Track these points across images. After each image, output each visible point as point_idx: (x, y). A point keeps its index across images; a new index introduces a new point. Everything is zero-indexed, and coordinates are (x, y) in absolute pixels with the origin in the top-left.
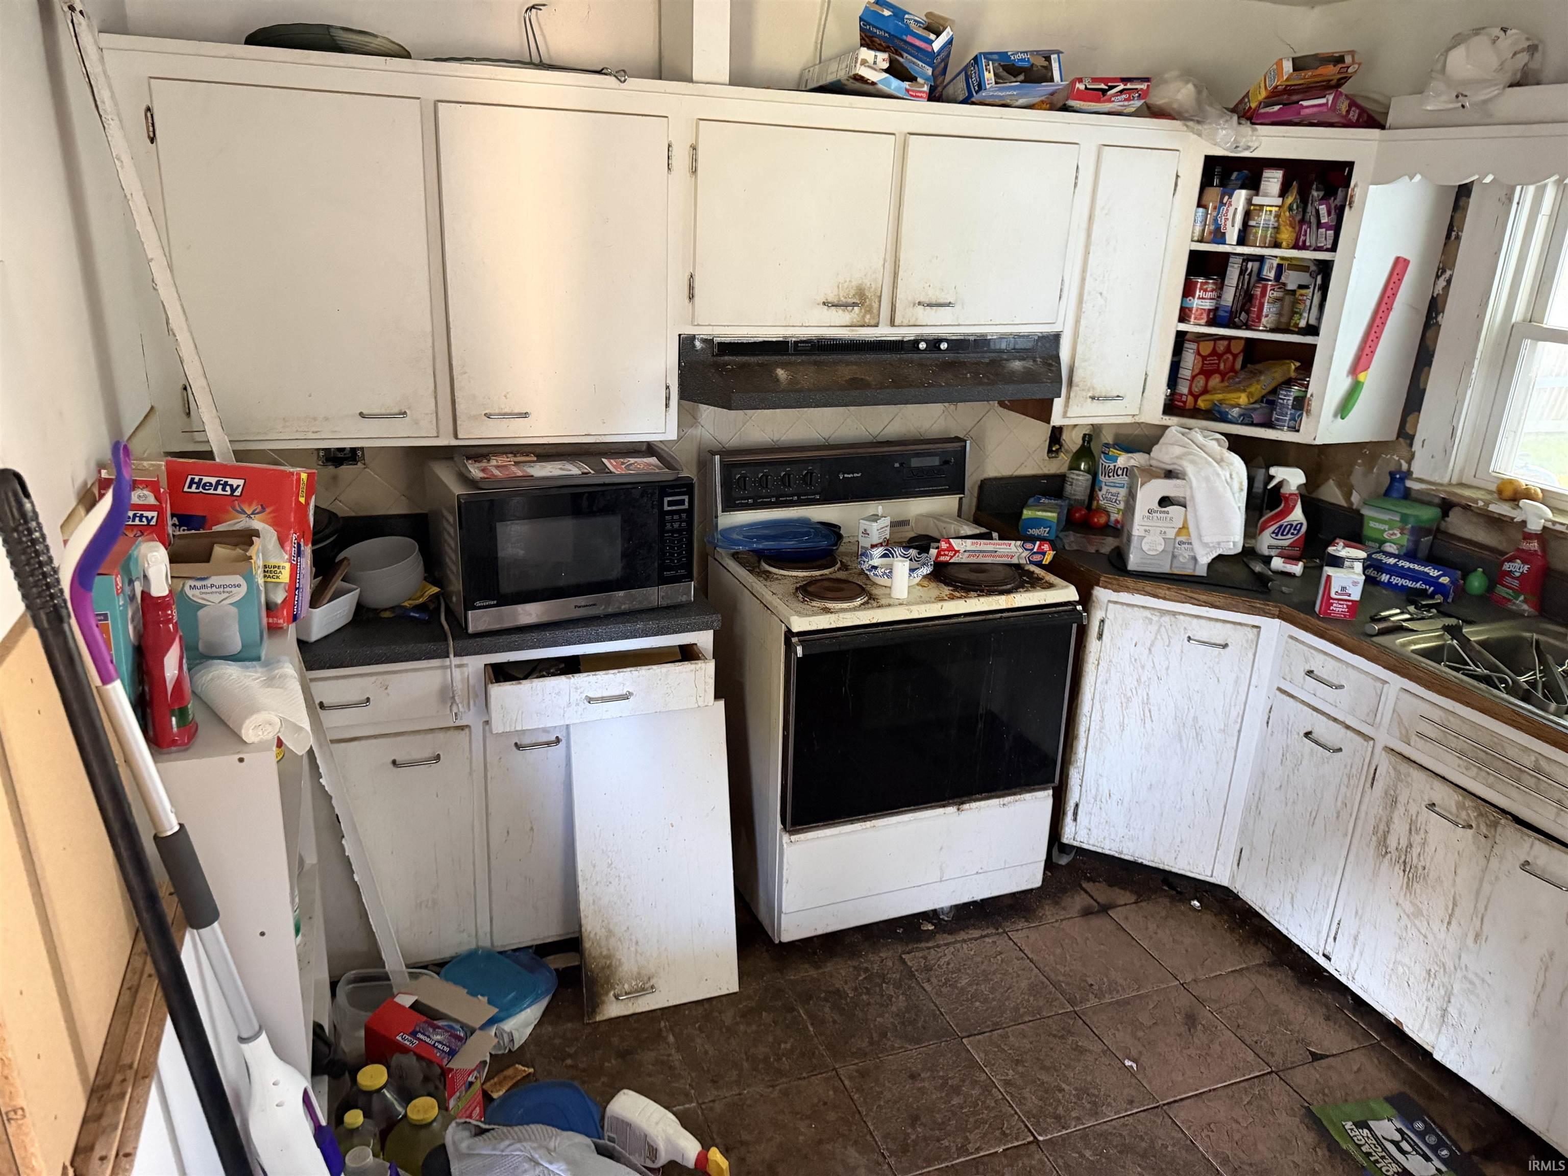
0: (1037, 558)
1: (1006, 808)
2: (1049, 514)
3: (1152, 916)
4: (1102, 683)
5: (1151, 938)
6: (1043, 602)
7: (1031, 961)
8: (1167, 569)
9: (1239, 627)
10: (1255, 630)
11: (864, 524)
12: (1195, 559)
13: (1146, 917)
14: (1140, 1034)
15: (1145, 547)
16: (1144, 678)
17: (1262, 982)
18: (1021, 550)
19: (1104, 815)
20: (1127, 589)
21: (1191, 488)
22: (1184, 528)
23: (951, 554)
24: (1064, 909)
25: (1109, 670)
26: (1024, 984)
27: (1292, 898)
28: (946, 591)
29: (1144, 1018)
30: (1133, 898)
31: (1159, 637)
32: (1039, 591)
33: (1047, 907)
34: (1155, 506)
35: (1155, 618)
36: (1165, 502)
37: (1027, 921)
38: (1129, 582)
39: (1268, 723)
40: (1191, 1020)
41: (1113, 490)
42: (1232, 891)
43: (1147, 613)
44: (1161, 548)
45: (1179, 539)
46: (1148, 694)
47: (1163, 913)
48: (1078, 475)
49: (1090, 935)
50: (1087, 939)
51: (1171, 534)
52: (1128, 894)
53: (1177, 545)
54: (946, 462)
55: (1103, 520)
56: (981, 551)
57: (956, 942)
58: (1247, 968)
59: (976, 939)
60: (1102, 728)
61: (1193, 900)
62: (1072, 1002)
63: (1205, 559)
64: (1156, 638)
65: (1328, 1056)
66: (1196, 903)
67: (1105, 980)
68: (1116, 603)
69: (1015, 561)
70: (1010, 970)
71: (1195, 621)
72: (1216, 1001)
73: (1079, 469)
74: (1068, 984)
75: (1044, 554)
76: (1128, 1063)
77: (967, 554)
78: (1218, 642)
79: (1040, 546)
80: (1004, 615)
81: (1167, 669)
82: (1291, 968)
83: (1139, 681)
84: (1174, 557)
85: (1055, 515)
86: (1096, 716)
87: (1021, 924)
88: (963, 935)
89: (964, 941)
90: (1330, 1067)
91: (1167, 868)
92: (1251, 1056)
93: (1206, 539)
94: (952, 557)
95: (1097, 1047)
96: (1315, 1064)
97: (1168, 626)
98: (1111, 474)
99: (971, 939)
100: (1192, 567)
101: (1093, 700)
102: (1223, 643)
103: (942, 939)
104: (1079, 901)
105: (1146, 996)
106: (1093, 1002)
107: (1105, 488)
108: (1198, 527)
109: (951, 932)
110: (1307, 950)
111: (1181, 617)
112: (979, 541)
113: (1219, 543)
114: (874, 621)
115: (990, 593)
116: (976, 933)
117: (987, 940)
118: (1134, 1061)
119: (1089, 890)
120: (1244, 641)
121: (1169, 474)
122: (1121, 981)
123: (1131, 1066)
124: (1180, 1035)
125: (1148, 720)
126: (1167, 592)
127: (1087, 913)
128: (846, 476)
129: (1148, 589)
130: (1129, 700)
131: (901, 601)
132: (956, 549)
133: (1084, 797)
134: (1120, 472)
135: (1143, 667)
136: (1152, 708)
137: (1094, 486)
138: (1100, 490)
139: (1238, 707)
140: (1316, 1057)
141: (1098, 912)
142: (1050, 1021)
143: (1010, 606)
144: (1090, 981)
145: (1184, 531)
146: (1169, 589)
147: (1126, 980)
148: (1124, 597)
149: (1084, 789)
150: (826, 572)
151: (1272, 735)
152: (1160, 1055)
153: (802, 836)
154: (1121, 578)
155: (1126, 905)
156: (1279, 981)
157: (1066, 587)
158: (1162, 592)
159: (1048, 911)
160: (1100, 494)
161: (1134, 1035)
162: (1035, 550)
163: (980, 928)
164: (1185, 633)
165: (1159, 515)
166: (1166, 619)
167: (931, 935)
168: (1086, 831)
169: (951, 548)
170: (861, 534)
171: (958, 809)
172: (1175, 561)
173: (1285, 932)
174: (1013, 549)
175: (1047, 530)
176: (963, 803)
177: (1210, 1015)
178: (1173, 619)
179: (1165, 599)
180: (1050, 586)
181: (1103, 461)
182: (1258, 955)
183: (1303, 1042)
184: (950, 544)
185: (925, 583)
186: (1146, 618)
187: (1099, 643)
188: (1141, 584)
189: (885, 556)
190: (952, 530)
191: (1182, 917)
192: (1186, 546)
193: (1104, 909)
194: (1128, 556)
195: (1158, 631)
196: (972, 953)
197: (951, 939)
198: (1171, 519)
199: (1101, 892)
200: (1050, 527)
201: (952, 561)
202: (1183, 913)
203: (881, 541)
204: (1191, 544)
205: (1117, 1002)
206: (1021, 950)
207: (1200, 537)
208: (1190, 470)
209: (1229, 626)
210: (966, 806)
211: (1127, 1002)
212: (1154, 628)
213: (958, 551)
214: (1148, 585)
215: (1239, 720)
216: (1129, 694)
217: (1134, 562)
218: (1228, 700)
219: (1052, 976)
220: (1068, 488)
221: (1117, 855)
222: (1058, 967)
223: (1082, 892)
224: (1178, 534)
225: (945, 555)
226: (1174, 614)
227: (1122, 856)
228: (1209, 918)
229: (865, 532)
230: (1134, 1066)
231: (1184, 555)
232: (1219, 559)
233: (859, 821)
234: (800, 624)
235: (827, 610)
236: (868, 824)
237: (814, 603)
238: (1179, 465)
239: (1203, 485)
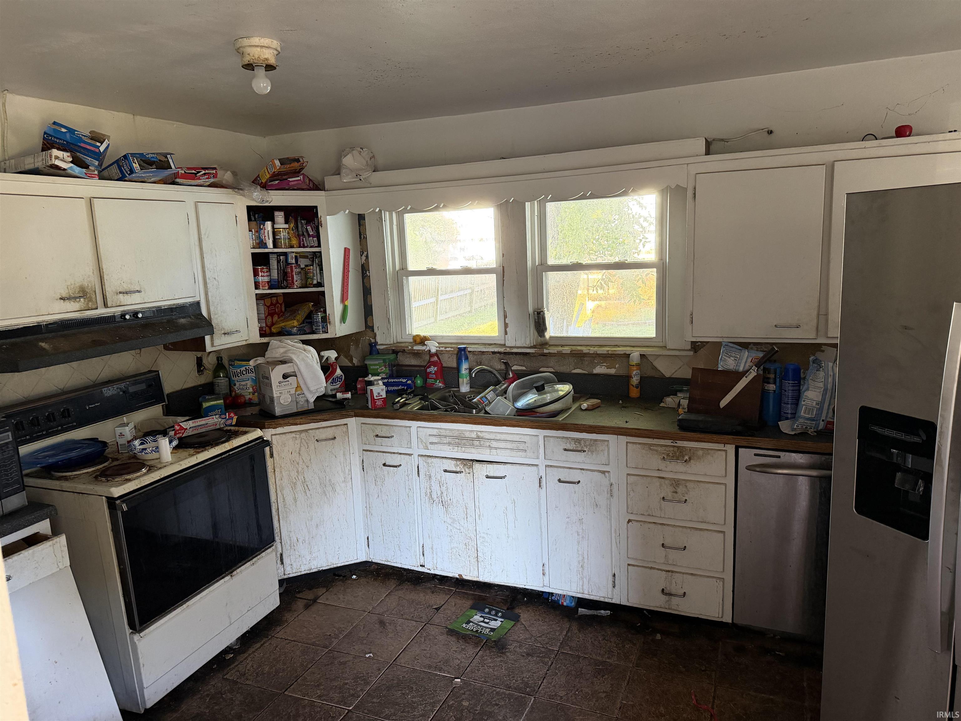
0: (229, 422)
1: (255, 566)
2: (218, 402)
3: (338, 592)
4: (279, 480)
5: (344, 601)
6: (247, 441)
7: (294, 641)
8: (295, 410)
9: (338, 427)
10: (346, 426)
11: (119, 430)
12: (307, 401)
13: (336, 594)
14: (365, 642)
15: (282, 402)
16: (300, 469)
17: (400, 593)
18: (220, 420)
19: (297, 553)
20: (281, 425)
21: (297, 366)
22: (298, 387)
23: (183, 431)
24: (295, 611)
25: (281, 472)
26: (298, 653)
27: (399, 547)
28: (191, 451)
29: (362, 634)
30: (324, 590)
31: (302, 445)
32: (241, 436)
33: (286, 615)
34: (281, 379)
35: (298, 436)
36: (285, 376)
37: (280, 626)
38: (281, 421)
39: (363, 469)
40: (382, 623)
41: (243, 383)
42: (369, 562)
43: (293, 435)
44: (290, 400)
45: (297, 393)
46: (304, 477)
47: (342, 588)
48: (222, 380)
49: (315, 615)
50: (315, 617)
51: (293, 391)
52: (321, 589)
53: (297, 396)
54: (150, 386)
55: (243, 400)
56: (199, 426)
57: (250, 655)
58: (391, 591)
59: (260, 647)
60: (285, 505)
61: (352, 576)
62: (326, 647)
63: (312, 400)
64: (301, 446)
65: (442, 606)
66: (354, 577)
67: (335, 629)
68: (275, 435)
69: (218, 427)
70: (287, 650)
71: (317, 431)
72: (387, 611)
73: (221, 377)
74: (319, 641)
75: (232, 418)
76: (367, 656)
77: (191, 429)
78: (330, 438)
79: (229, 415)
80: (231, 453)
81: (310, 460)
82: (408, 582)
83: (298, 472)
84: (297, 403)
85: (222, 401)
86: (280, 500)
87: (278, 629)
88: (251, 650)
89: (254, 652)
90: (445, 610)
91: (335, 566)
92: (414, 623)
93: (312, 389)
94: (183, 433)
95: (351, 658)
96: (439, 611)
97: (305, 438)
98: (239, 375)
99: (256, 650)
100: (307, 406)
101: (276, 492)
102: (333, 437)
103: (241, 657)
104: (300, 604)
105: (357, 625)
106: (335, 642)
107: (237, 384)
108: (305, 383)
109: (244, 652)
110: (412, 568)
111: (311, 431)
112: (196, 420)
113: (317, 390)
114: (162, 476)
115: (217, 444)
116: (258, 645)
117: (265, 645)
118: (370, 653)
119: (302, 597)
120: (342, 433)
121: (283, 362)
122: (342, 626)
123: (370, 656)
124: (381, 632)
125: (307, 491)
126: (301, 420)
127: (307, 607)
128: (90, 406)
129: (291, 421)
130: (295, 484)
131: (170, 463)
132: (185, 428)
133: (284, 548)
134: (244, 373)
135: (298, 464)
136: (308, 483)
137: (231, 385)
138: (235, 385)
139: (348, 467)
140: (437, 609)
141: (313, 603)
142: (322, 660)
143: (232, 447)
144: (328, 634)
145: (298, 389)
146: (301, 418)
147: (344, 624)
148: (279, 430)
149: (283, 544)
150: (106, 464)
151: (367, 473)
152: (379, 644)
153: (147, 631)
154: (276, 420)
155: (323, 594)
156: (406, 589)
157: (255, 430)
158: (298, 421)
159: (288, 616)
160: (235, 387)
161: (362, 644)
162: (227, 418)
163: (258, 642)
164: (314, 439)
165: (284, 383)
166: (303, 434)
167: (233, 660)
168: (290, 567)
169: (182, 428)
170: (118, 437)
171: (231, 576)
172: (298, 404)
173: (400, 566)
174: (216, 420)
175: (220, 410)
176: (232, 572)
177: (388, 617)
178: (307, 434)
179: (300, 424)
180: (245, 433)
181: (232, 370)
182: (392, 584)
183: (430, 606)
184: (180, 426)
185: (175, 451)
186: (293, 437)
187: (272, 459)
188: (286, 420)
189: (142, 444)
190: (171, 422)
191: (352, 586)
192: (302, 396)
193: (315, 601)
194: (275, 409)
195: (301, 442)
196: (262, 654)
197: (246, 655)
198: (291, 384)
199: (309, 595)
200: (221, 408)
201: (183, 436)
202: (351, 584)
203: (132, 437)
204: (304, 394)
205: (346, 635)
206: (286, 640)
207: (308, 389)
208: (294, 357)
209: (333, 428)
210: (235, 573)
211: (350, 633)
212: (298, 441)
213: (186, 429)
214: (291, 420)
215: (350, 473)
216: (295, 481)
217: (278, 411)
218: (342, 465)
219: (310, 642)
220: (217, 388)
221: (308, 572)
222: (310, 636)
223: (299, 599)
224: (296, 391)
225: (179, 433)
226: (306, 431)
227: (312, 571)
228: (363, 580)
229: (121, 435)
230: (371, 655)
231: (302, 400)
232: (318, 398)
233: (178, 607)
234: (117, 491)
235: (129, 480)
236: (184, 606)
237: (116, 480)
238: (288, 356)
239: (303, 363)
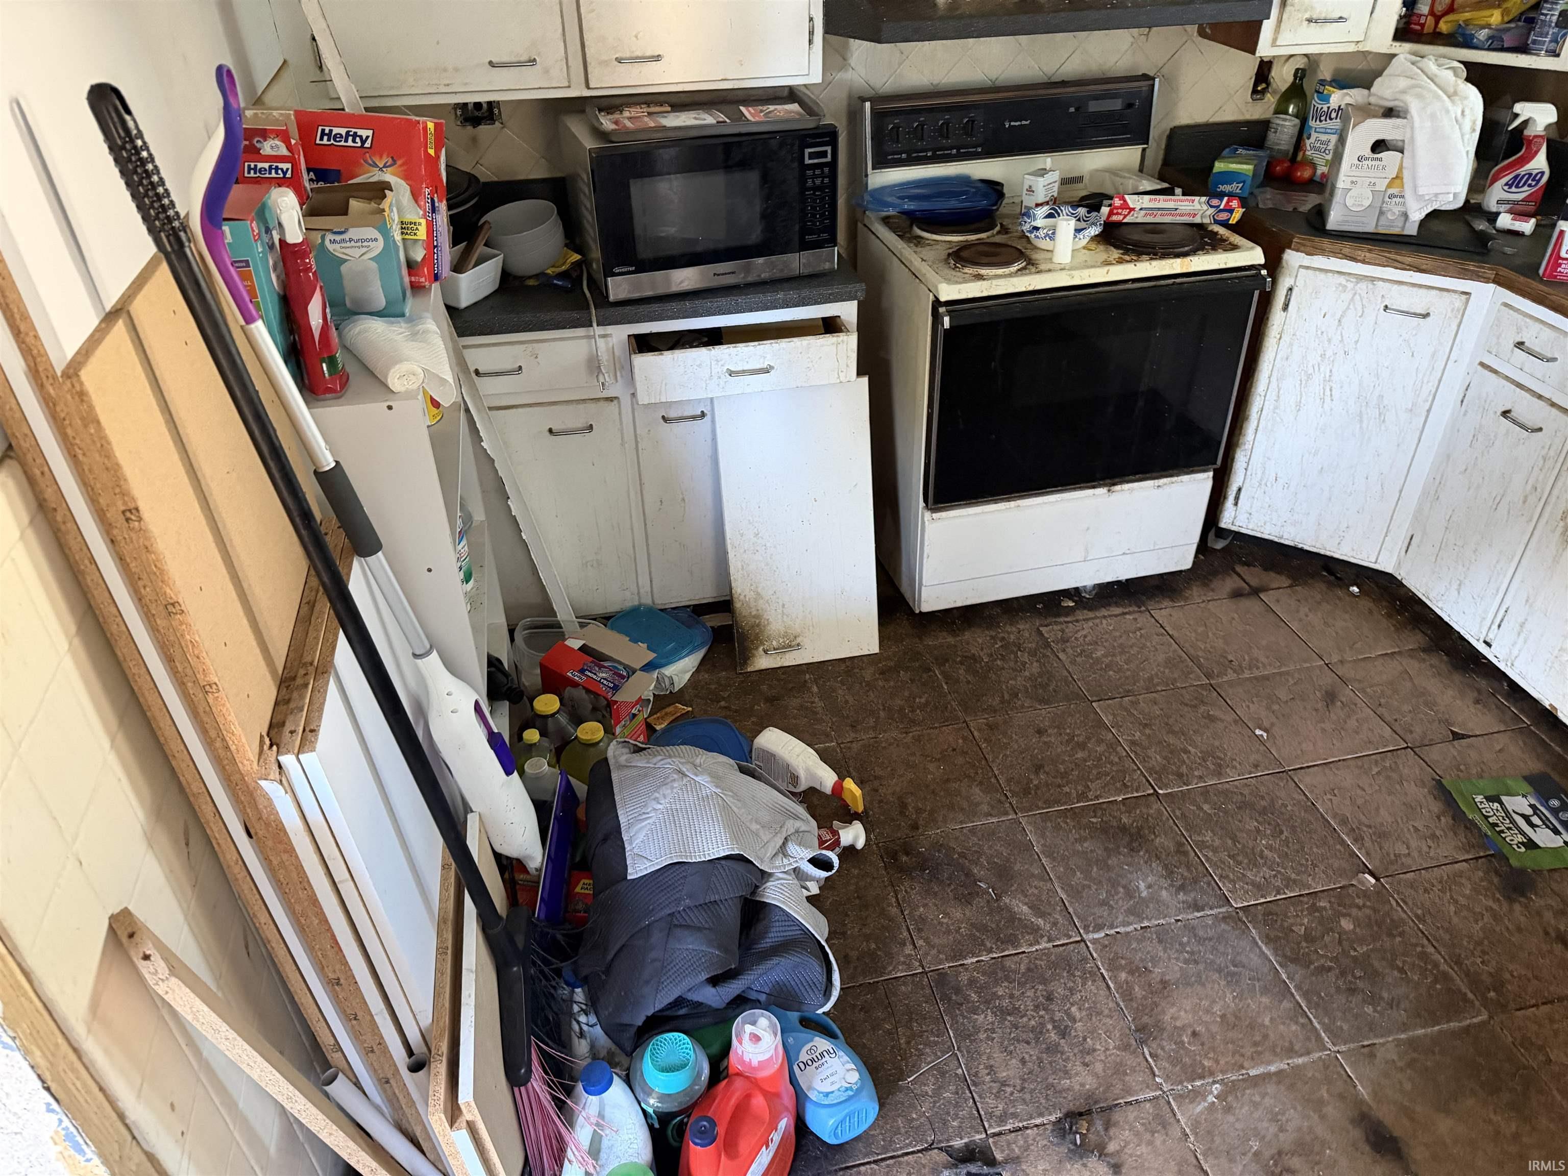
0: (1223, 216)
1: (1160, 490)
2: (1245, 167)
3: (1306, 600)
4: (1282, 359)
5: (1300, 620)
6: (1223, 266)
7: (1171, 637)
8: (1370, 228)
9: (1445, 293)
10: (1464, 297)
11: (1029, 180)
12: (1405, 216)
13: (1299, 601)
14: (1276, 707)
15: (1349, 202)
16: (1329, 353)
17: (1412, 666)
18: (1205, 207)
19: (1267, 499)
20: (1323, 252)
21: (1412, 128)
22: (1398, 177)
23: (1125, 212)
24: (1213, 590)
25: (1291, 345)
26: (1161, 658)
27: (1460, 585)
28: (1116, 254)
29: (1283, 694)
30: (1286, 582)
31: (1351, 307)
32: (1220, 253)
33: (1195, 588)
34: (1367, 152)
35: (1350, 285)
36: (1379, 146)
37: (1172, 601)
38: (1326, 243)
39: (1462, 401)
40: (1330, 697)
41: (1324, 137)
42: (1396, 578)
43: (1342, 280)
44: (1367, 203)
45: (1390, 191)
46: (1331, 371)
47: (1319, 597)
48: (1285, 120)
49: (1236, 616)
50: (1233, 619)
51: (1382, 185)
52: (1283, 578)
53: (1387, 199)
54: (1130, 106)
55: (1306, 174)
56: (1159, 209)
57: (1096, 618)
58: (1400, 653)
59: (1116, 616)
60: (1276, 408)
61: (1353, 586)
62: (1208, 676)
63: (1417, 215)
64: (1348, 308)
65: (1470, 737)
66: (1355, 589)
67: (1247, 658)
68: (1307, 268)
69: (1197, 220)
70: (1148, 644)
71: (1395, 287)
72: (1360, 681)
73: (1286, 113)
74: (1207, 659)
75: (1231, 211)
76: (1258, 732)
77: (1143, 212)
78: (1418, 311)
79: (1228, 202)
80: (1178, 280)
81: (1357, 342)
82: (1446, 654)
83: (1323, 356)
84: (1381, 213)
85: (1251, 167)
86: (1272, 395)
87: (1166, 603)
88: (1104, 612)
89: (1105, 617)
90: (1470, 746)
91: (1328, 553)
92: (1387, 731)
93: (1421, 191)
94: (1125, 216)
95: (1229, 717)
96: (1455, 742)
97: (1364, 294)
98: (1323, 118)
99: (1110, 616)
100: (1400, 224)
101: (1269, 378)
102: (1424, 312)
103: (1081, 614)
104: (1231, 583)
105: (1288, 673)
106: (1231, 676)
107: (1314, 135)
108: (1414, 178)
109: (1090, 609)
110: (1467, 637)
111: (1381, 283)
112: (1157, 197)
113: (1436, 195)
114: (1030, 288)
115: (1164, 256)
116: (1118, 611)
117: (1128, 617)
118: (1266, 730)
119: (1242, 574)
120: (1449, 310)
121: (1389, 113)
122: (1263, 659)
123: (1262, 736)
124: (1316, 710)
125: (1328, 399)
126: (1368, 254)
127: (1237, 594)
128: (1012, 124)
129: (1346, 251)
130: (1309, 377)
131: (1062, 266)
132: (1132, 206)
133: (1248, 481)
134: (1334, 115)
135: (1329, 341)
136: (1334, 386)
137: (1302, 133)
138: (1309, 138)
139: (1430, 384)
140: (1456, 736)
141: (1249, 595)
142: (1184, 691)
143: (1185, 270)
144: (1230, 657)
145: (1398, 181)
146: (1370, 251)
147: (1268, 657)
148: (1319, 261)
149: (1249, 473)
150: (983, 235)
151: (1465, 415)
152: (1293, 726)
153: (944, 514)
154: (1317, 239)
155: (1279, 588)
156: (1431, 665)
157: (1252, 248)
158: (1361, 254)
159: (1196, 592)
160: (1308, 142)
161: (1268, 708)
162: (1222, 207)
163: (1122, 606)
164: (1382, 302)
165: (1370, 163)
166: (1363, 285)
167: (1070, 611)
168: (1247, 515)
169: (1125, 206)
170: (1025, 192)
171: (1109, 491)
172: (1383, 218)
173: (1446, 619)
174: (1197, 206)
175: (1241, 185)
176: (1114, 484)
177: (1351, 694)
178: (1370, 286)
179: (1363, 262)
180: (1234, 247)
181: (1316, 103)
182: (1414, 640)
183: (1448, 723)
184: (1125, 201)
185: (1093, 246)
186: (1340, 284)
187: (1283, 314)
188: (1338, 245)
189: (1050, 216)
190: (1130, 187)
191: (1338, 602)
192: (1398, 200)
193: (1255, 592)
194: (1329, 211)
195: (1352, 299)
196: (1111, 628)
197: (1091, 614)
198: (1383, 168)
199: (1254, 576)
200: (1244, 182)
201: (1125, 221)
202: (1340, 599)
203: (1047, 199)
204: (1403, 197)
205: (1256, 678)
206: (1161, 626)
207: (1415, 188)
208: (1414, 107)
209: (1434, 292)
210: (1118, 488)
211: (1266, 678)
212: (1347, 296)
213: (1133, 209)
214: (1347, 247)
215: (1430, 398)
216: (1310, 371)
217: (1335, 220)
218: (1420, 376)
219: (1192, 651)
220: (1271, 136)
221: (1276, 540)
222: (1199, 643)
223: (1235, 576)
224: (1389, 186)
225: (1118, 214)
226: (1373, 279)
227: (1282, 541)
228: (1366, 604)
229: (1030, 190)
230: (1265, 735)
231: (1394, 209)
232: (1435, 215)
233: (1002, 500)
234: (949, 292)
235: (980, 277)
236: (1012, 504)
237: (966, 270)
238: (1402, 101)
239: (1428, 124)
